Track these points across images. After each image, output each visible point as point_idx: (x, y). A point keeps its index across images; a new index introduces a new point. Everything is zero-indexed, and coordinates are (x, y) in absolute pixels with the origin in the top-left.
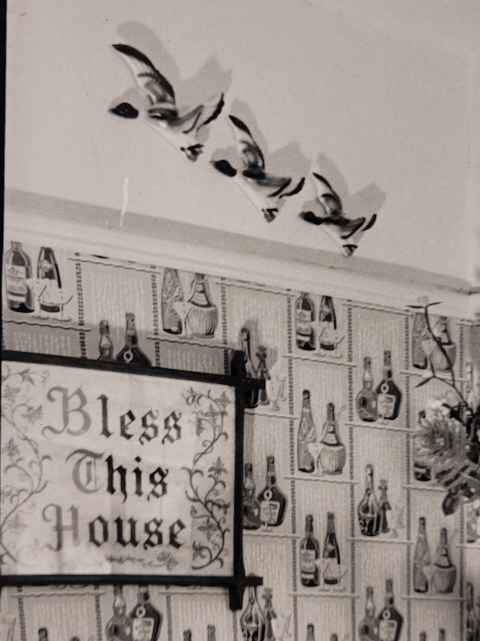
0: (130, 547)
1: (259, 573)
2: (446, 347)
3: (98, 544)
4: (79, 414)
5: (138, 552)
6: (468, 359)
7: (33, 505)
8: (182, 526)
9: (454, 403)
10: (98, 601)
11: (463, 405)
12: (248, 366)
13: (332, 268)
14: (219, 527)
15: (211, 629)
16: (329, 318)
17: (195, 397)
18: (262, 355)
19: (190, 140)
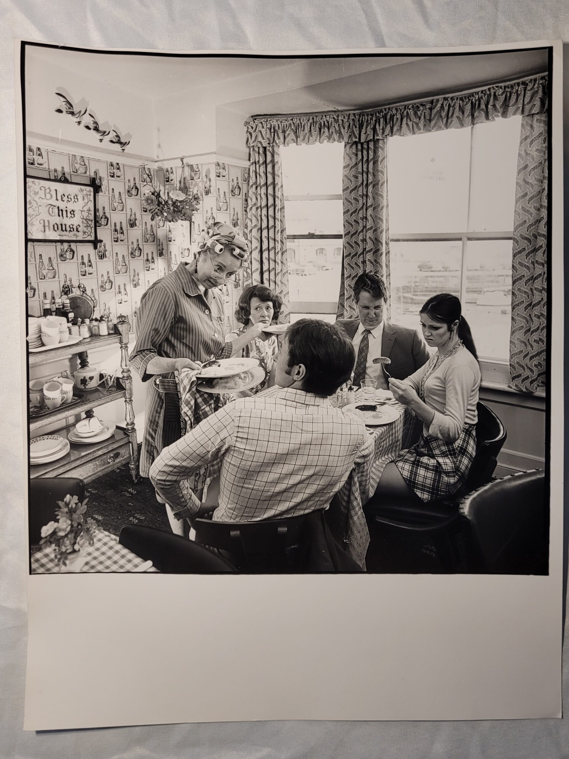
0: (65, 232)
1: (102, 239)
2: (150, 176)
3: (56, 231)
4: (49, 194)
5: (67, 233)
6: (156, 179)
7: (37, 219)
8: (80, 226)
9: (153, 191)
10: (56, 247)
11: (155, 191)
12: (96, 182)
13: (118, 155)
14: (90, 226)
15: (89, 255)
16: (118, 169)
17: (82, 190)
18: (100, 179)
19: (78, 120)
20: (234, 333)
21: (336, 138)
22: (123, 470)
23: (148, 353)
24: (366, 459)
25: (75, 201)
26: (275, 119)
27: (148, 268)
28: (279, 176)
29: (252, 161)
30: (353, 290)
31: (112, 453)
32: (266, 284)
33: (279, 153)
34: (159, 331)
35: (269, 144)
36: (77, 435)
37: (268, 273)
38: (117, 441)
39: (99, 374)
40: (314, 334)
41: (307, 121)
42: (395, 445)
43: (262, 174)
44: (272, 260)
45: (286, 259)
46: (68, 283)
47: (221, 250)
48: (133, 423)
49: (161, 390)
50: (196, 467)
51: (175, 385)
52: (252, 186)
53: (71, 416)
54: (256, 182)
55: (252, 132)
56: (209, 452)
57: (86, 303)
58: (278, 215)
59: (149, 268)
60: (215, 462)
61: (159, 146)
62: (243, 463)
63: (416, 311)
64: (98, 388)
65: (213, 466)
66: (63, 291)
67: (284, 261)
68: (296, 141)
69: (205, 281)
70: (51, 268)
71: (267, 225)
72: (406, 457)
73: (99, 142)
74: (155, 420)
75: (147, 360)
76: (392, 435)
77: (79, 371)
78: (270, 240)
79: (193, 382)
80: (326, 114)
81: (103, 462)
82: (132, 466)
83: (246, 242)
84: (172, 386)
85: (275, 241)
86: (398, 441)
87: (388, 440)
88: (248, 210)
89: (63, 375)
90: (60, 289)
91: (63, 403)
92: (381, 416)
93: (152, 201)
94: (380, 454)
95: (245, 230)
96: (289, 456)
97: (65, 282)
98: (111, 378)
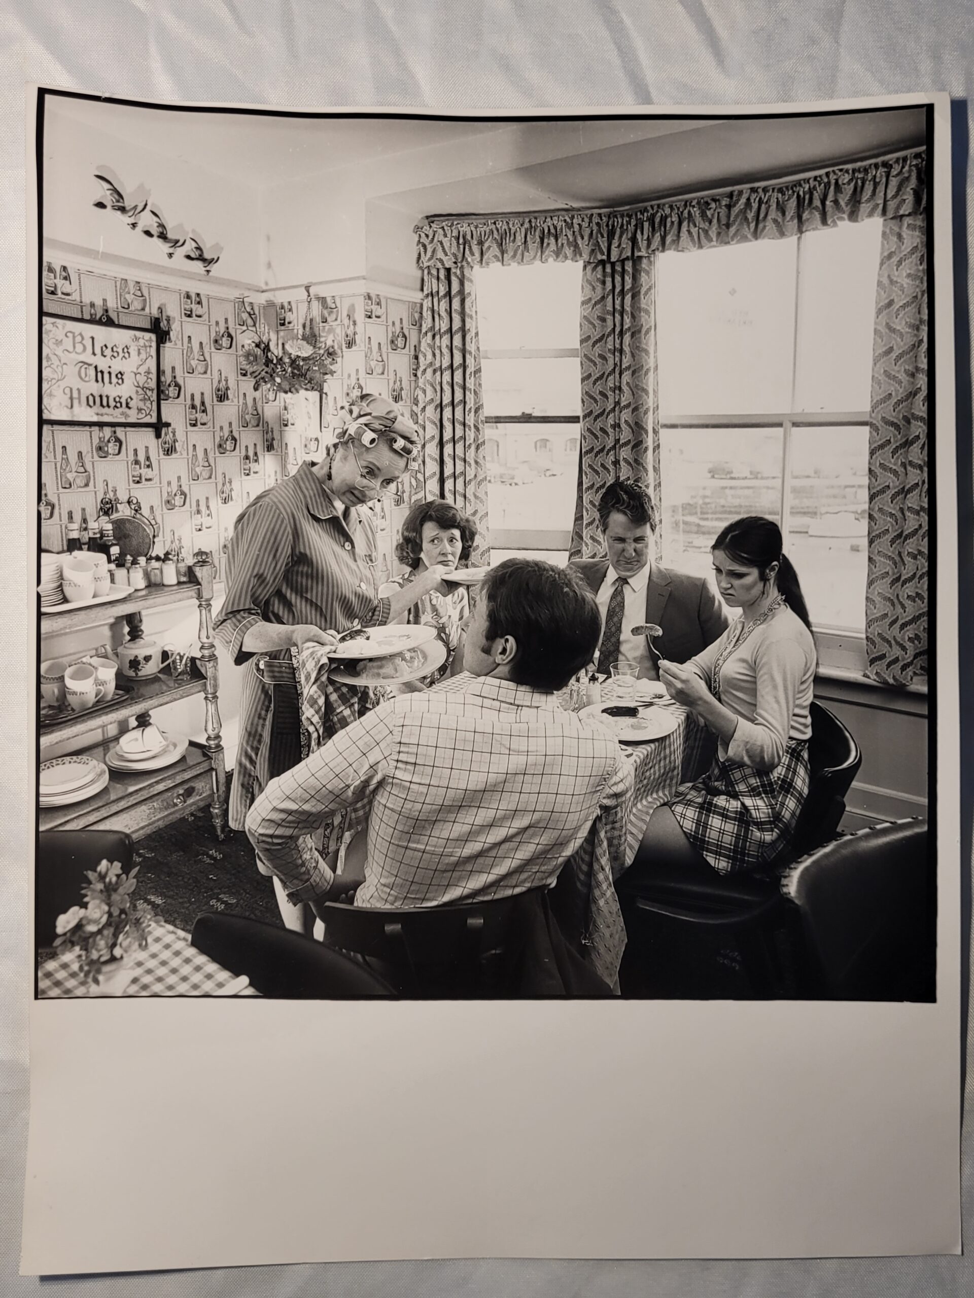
0: (106, 408)
1: (169, 421)
2: (253, 316)
3: (91, 407)
4: (80, 344)
5: (110, 411)
6: (262, 321)
7: (59, 386)
8: (131, 399)
9: (257, 341)
10: (91, 434)
11: (261, 342)
12: (162, 325)
13: (200, 280)
14: (149, 399)
15: (147, 447)
16: (199, 303)
17: (137, 339)
18: (168, 320)
19: (132, 220)
20: (394, 582)
21: (568, 255)
22: (200, 817)
23: (246, 615)
24: (619, 800)
25: (124, 356)
26: (466, 221)
27: (247, 472)
28: (471, 317)
29: (426, 292)
30: (598, 510)
31: (181, 788)
32: (449, 500)
33: (473, 279)
34: (265, 578)
35: (455, 263)
36: (122, 756)
37: (452, 480)
38: (190, 767)
39: (161, 651)
40: (531, 584)
41: (519, 225)
42: (670, 774)
43: (444, 314)
44: (460, 459)
45: (484, 457)
46: (111, 495)
47: (373, 441)
48: (218, 737)
49: (267, 680)
50: (326, 813)
51: (292, 671)
52: (426, 333)
53: (111, 723)
54: (433, 327)
55: (427, 244)
56: (348, 786)
57: (141, 529)
58: (470, 383)
59: (250, 470)
60: (359, 805)
61: (269, 265)
62: (408, 805)
63: (706, 547)
64: (159, 675)
65: (355, 810)
66: (101, 509)
67: (481, 461)
68: (501, 258)
69: (344, 493)
70: (82, 470)
71: (451, 399)
72: (689, 797)
73: (167, 258)
74: (256, 731)
75: (243, 628)
76: (665, 758)
77: (126, 645)
78: (456, 424)
79: (322, 665)
80: (552, 215)
81: (165, 804)
82: (216, 811)
83: (416, 427)
84: (286, 672)
85: (464, 427)
86: (675, 768)
87: (657, 767)
88: (419, 373)
89: (100, 652)
90: (97, 505)
91: (98, 702)
92: (646, 725)
93: (256, 357)
94: (644, 791)
95: (415, 408)
96: (486, 795)
97: (105, 493)
98: (181, 658)
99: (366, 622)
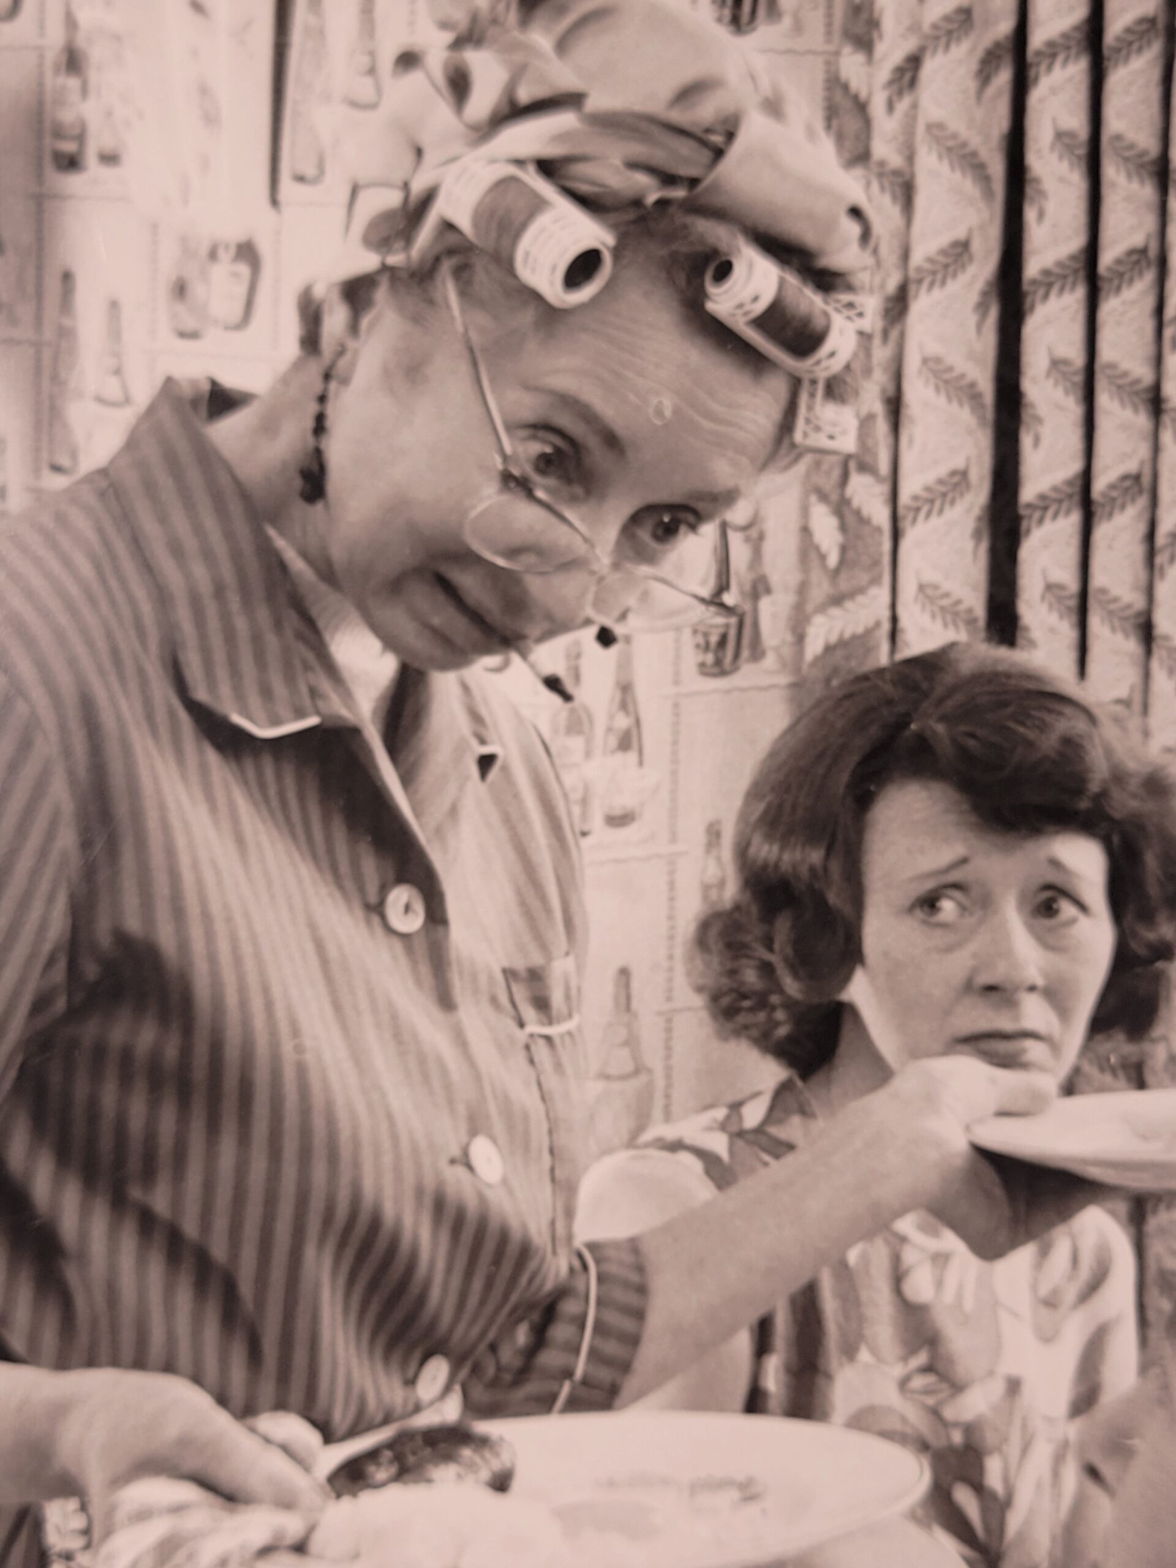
20: (676, 1146)
32: (1045, 648)
37: (1070, 523)
44: (1125, 389)
47: (583, 267)
69: (396, 586)
78: (1111, 171)
95: (851, 64)
99: (494, 1384)
